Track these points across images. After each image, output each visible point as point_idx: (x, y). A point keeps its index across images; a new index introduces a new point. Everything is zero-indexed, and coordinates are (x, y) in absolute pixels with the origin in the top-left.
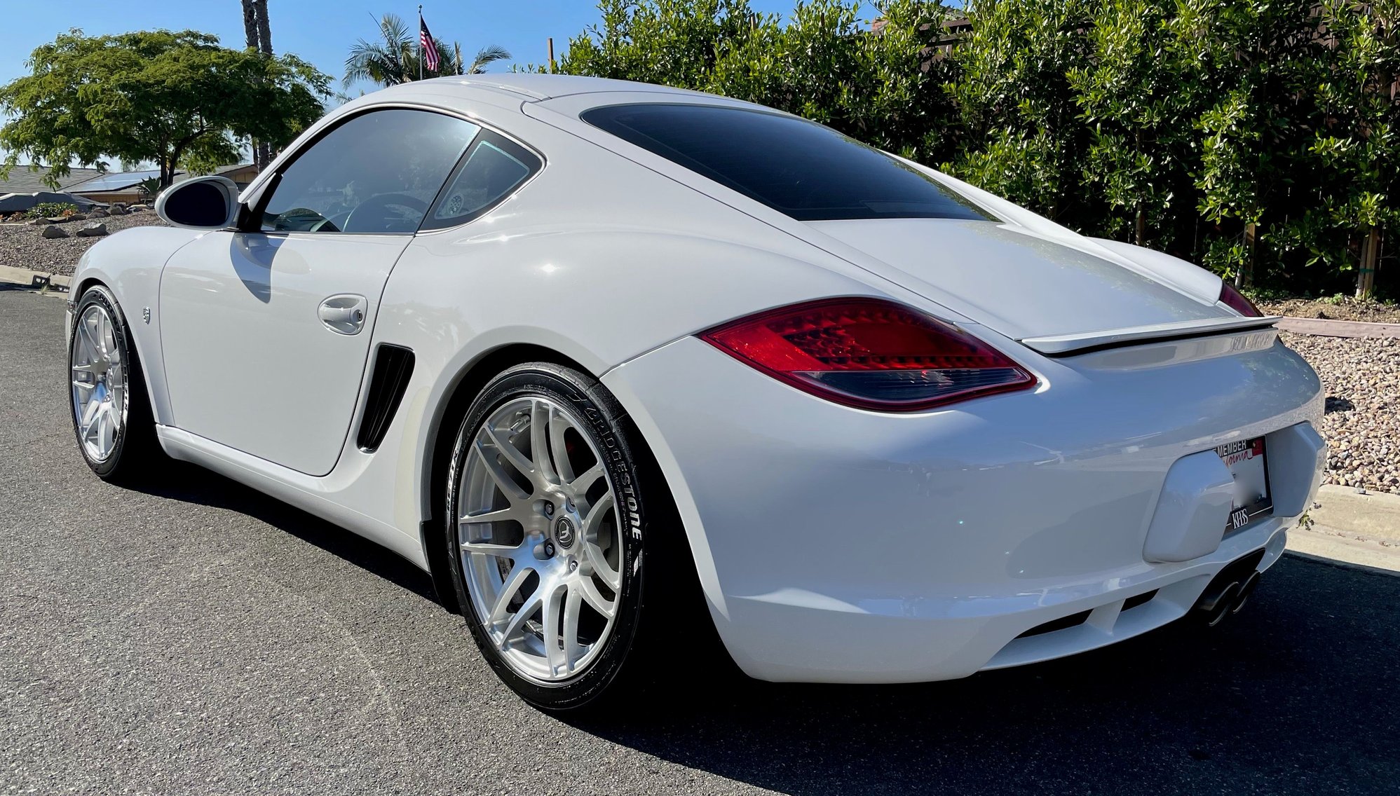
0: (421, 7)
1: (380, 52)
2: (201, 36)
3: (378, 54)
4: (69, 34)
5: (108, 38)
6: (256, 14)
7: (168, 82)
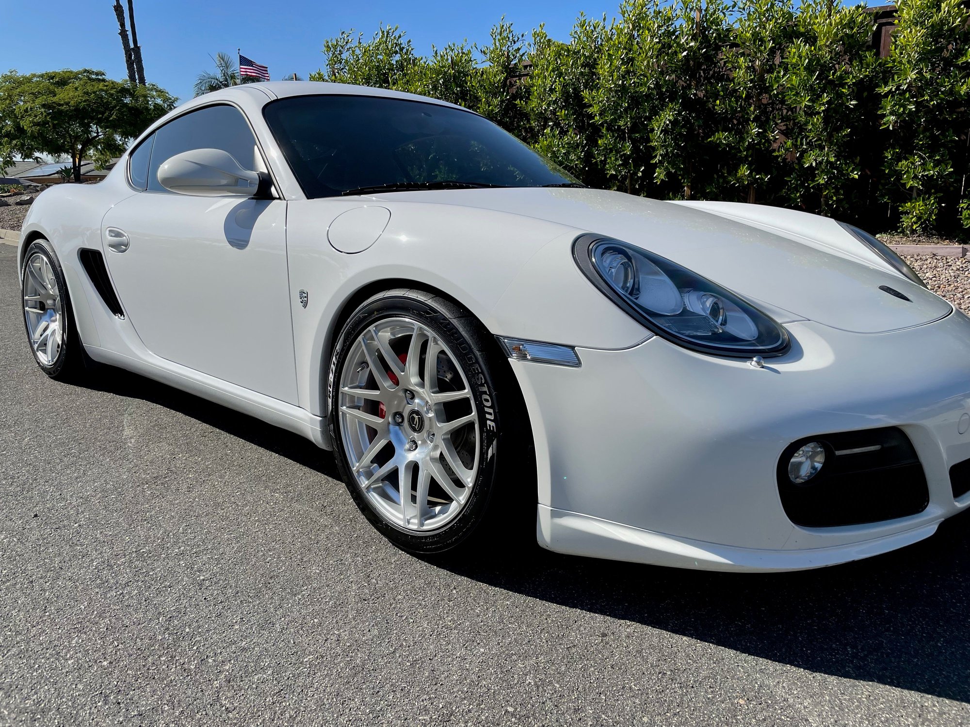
0: (239, 50)
1: (217, 79)
2: (93, 72)
3: (216, 81)
4: (9, 74)
5: (34, 75)
6: (133, 56)
7: (72, 103)
